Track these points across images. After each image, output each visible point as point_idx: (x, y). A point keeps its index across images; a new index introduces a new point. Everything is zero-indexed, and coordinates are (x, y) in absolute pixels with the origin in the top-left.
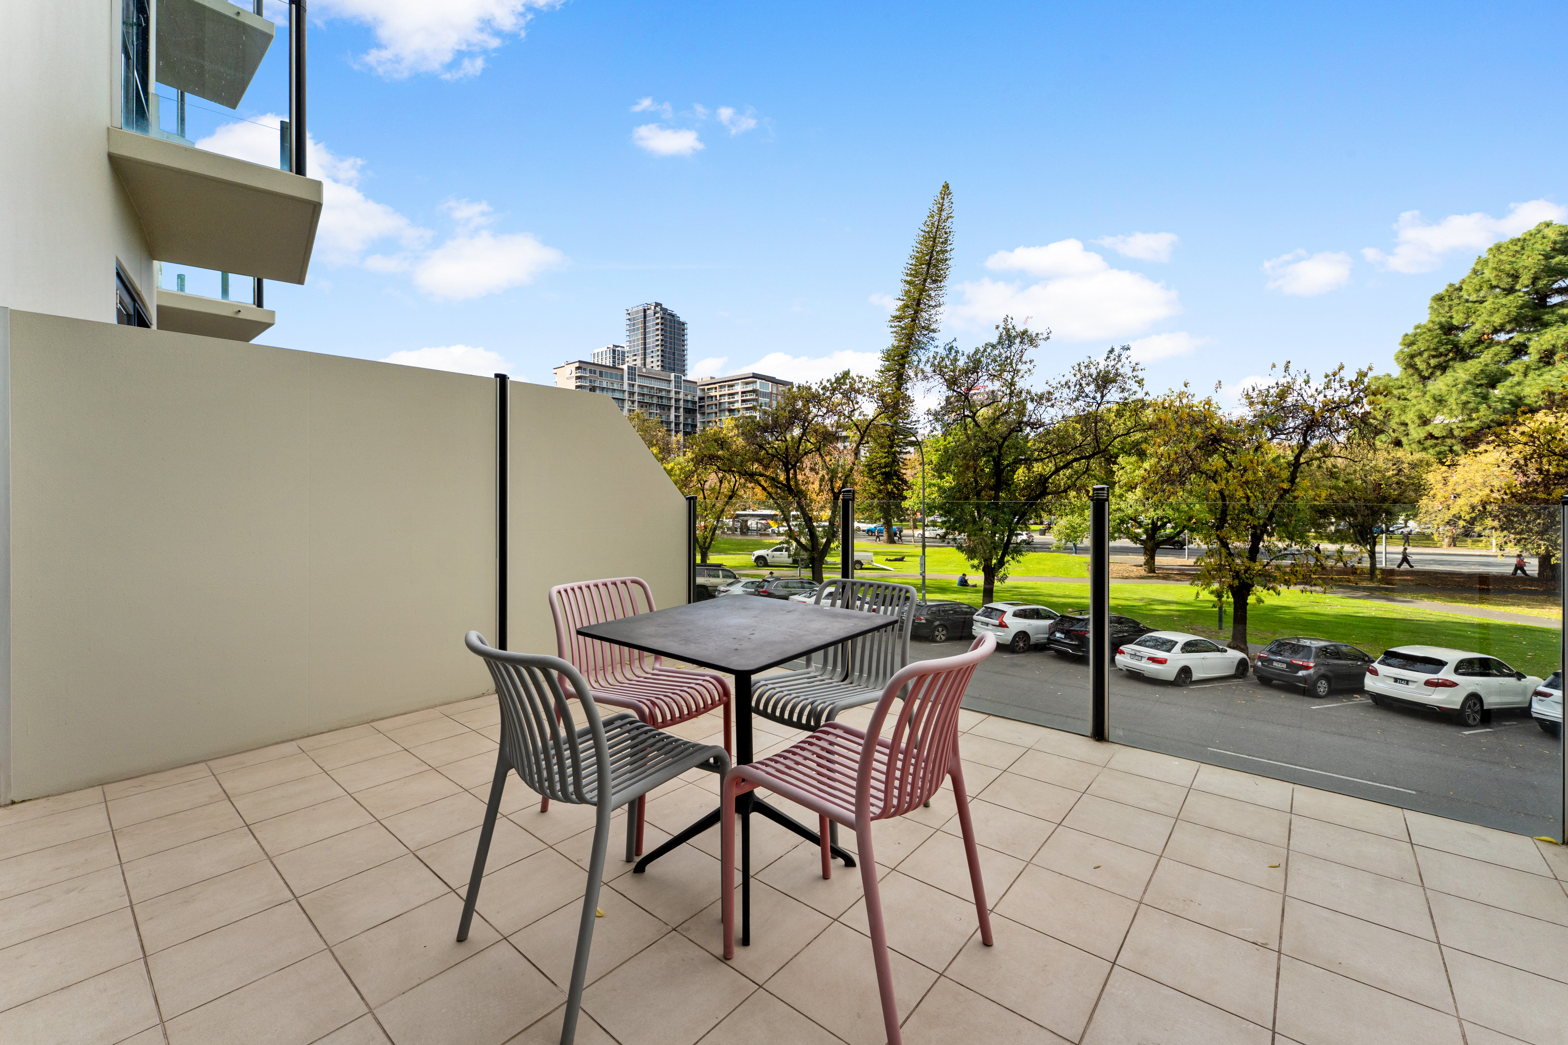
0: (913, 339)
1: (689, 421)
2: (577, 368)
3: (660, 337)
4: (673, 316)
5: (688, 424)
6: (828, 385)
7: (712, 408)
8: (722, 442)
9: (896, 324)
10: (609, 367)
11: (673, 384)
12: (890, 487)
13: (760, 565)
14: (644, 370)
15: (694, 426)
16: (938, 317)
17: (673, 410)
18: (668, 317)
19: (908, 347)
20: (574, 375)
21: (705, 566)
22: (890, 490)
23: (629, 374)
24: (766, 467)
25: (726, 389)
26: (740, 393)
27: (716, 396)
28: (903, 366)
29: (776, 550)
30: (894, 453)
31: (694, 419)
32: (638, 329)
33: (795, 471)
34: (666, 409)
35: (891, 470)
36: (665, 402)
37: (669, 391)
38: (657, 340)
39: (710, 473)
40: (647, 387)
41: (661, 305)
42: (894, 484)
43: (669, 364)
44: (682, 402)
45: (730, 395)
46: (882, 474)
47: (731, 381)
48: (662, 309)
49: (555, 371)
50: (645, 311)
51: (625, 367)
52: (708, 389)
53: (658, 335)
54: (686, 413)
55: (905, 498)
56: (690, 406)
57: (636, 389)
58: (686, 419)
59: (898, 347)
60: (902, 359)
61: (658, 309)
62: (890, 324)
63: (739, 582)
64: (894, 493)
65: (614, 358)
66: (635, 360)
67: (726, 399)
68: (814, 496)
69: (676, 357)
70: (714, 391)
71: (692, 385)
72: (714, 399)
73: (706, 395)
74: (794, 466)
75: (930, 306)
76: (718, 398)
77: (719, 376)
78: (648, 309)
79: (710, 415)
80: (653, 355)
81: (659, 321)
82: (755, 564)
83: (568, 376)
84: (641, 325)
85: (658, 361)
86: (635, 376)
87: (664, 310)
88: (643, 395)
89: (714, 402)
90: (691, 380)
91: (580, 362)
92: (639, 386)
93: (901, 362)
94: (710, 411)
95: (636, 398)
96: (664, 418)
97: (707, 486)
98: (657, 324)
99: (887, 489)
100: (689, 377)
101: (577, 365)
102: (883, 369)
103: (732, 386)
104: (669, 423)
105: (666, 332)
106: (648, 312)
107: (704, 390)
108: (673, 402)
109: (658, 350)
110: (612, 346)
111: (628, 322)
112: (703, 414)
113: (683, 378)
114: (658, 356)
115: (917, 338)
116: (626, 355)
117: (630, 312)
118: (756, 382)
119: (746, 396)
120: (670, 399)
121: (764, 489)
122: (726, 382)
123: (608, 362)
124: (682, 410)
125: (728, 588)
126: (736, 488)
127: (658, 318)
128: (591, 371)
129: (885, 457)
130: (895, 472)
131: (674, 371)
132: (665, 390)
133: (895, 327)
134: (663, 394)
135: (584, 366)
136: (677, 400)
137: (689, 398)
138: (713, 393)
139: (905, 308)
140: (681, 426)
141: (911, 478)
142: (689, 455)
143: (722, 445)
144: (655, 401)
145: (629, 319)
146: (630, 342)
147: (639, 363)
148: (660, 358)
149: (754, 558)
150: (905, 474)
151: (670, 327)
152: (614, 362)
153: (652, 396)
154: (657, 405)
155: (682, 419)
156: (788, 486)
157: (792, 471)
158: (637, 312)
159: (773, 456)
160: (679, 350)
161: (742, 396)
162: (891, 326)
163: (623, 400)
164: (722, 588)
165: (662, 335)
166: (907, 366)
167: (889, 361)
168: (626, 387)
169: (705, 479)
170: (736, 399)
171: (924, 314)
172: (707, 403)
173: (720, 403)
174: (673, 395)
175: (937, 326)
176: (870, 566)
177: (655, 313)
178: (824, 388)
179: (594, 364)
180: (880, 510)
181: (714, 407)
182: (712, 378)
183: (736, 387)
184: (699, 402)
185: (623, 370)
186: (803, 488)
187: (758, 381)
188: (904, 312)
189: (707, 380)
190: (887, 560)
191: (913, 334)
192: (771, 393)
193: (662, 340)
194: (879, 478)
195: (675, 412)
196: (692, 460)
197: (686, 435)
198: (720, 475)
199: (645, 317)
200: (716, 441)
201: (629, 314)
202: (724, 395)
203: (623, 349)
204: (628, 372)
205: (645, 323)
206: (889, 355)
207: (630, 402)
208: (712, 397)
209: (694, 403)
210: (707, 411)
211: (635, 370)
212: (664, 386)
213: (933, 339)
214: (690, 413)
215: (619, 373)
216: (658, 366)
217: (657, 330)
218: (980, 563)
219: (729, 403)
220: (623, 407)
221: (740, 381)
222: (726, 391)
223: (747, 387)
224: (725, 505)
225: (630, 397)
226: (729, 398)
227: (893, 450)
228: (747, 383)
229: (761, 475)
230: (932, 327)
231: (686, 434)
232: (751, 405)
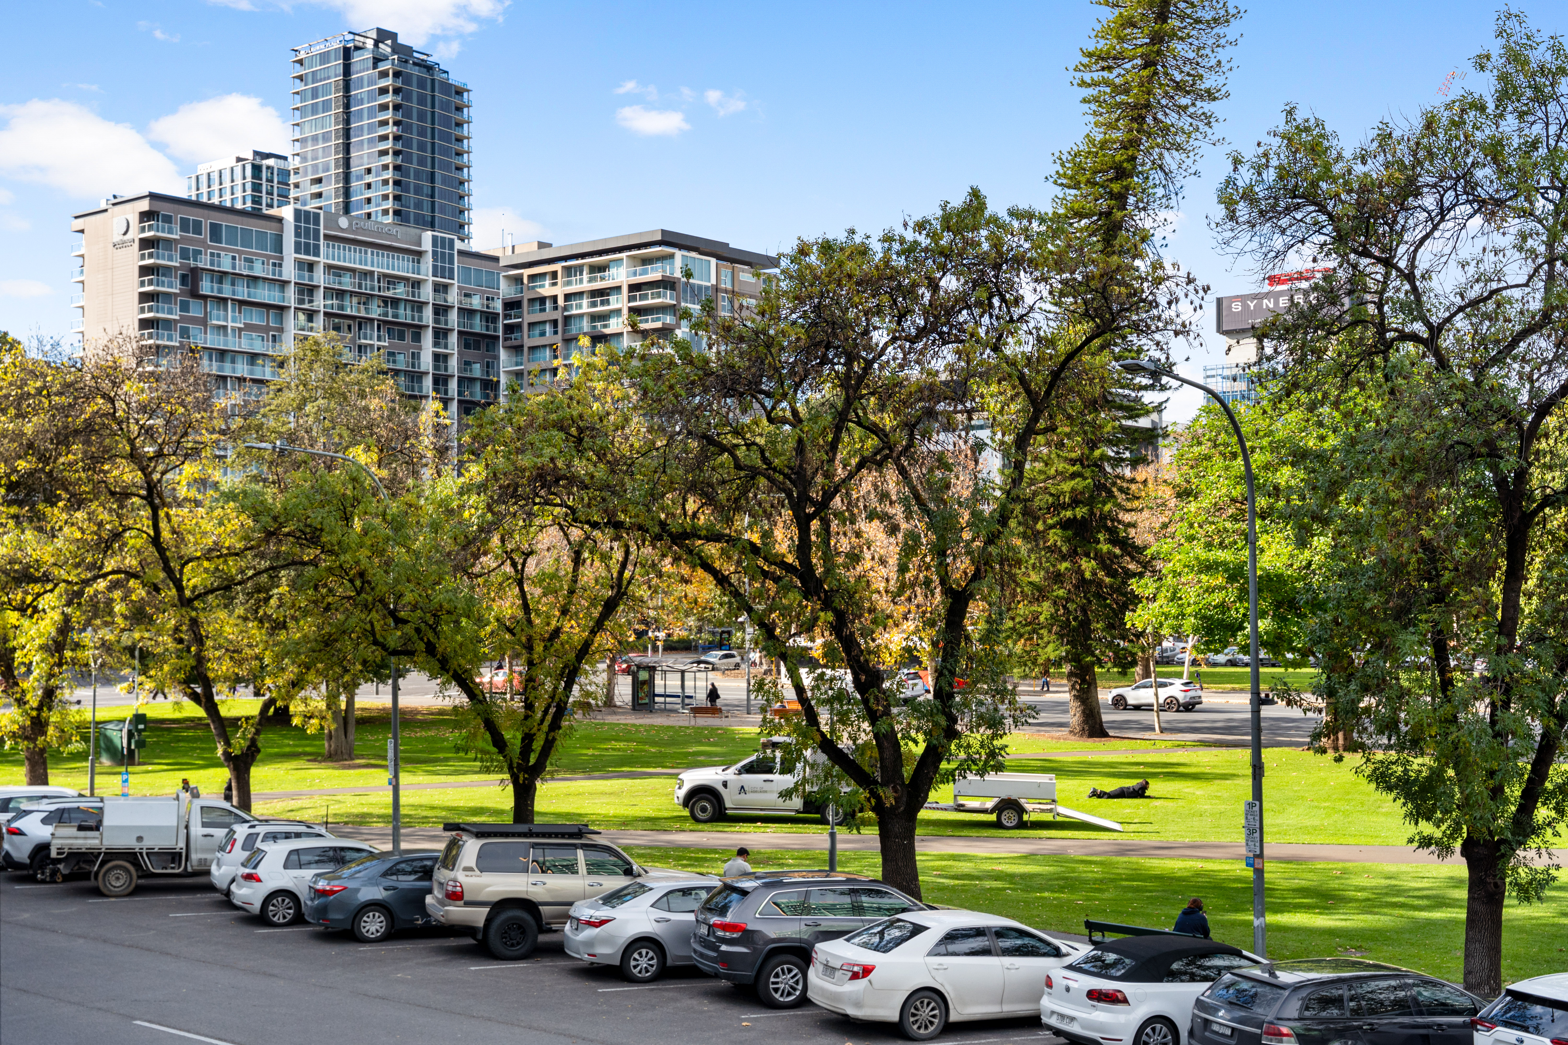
0: (1149, 120)
1: (477, 371)
2: (145, 216)
3: (390, 129)
4: (429, 68)
5: (472, 380)
6: (924, 240)
7: (543, 334)
8: (580, 430)
9: (1097, 76)
10: (242, 213)
11: (428, 262)
12: (1088, 566)
13: (701, 815)
14: (343, 222)
15: (491, 386)
16: (1223, 55)
17: (428, 338)
18: (415, 71)
19: (1134, 143)
20: (135, 234)
21: (530, 834)
22: (1088, 575)
23: (297, 234)
24: (728, 513)
25: (585, 276)
26: (625, 289)
27: (555, 298)
28: (1121, 199)
29: (750, 769)
30: (1097, 465)
31: (490, 366)
32: (326, 106)
33: (826, 524)
34: (408, 336)
35: (1092, 513)
36: (404, 315)
37: (416, 284)
38: (384, 138)
39: (542, 528)
40: (353, 271)
41: (393, 36)
42: (1100, 558)
43: (418, 205)
44: (453, 317)
45: (594, 293)
46: (1065, 525)
47: (600, 253)
48: (397, 48)
49: (79, 224)
50: (347, 53)
51: (287, 213)
52: (532, 278)
53: (384, 123)
54: (467, 346)
55: (1134, 600)
56: (478, 326)
57: (320, 278)
58: (466, 364)
59: (1104, 145)
60: (1117, 178)
61: (385, 48)
62: (1078, 75)
63: (643, 889)
64: (1100, 584)
65: (256, 188)
66: (319, 195)
67: (584, 307)
68: (883, 603)
69: (437, 185)
70: (547, 282)
71: (485, 266)
72: (548, 305)
73: (527, 296)
74: (823, 505)
75: (1198, 21)
76: (561, 302)
77: (562, 243)
78: (357, 48)
79: (538, 354)
80: (369, 179)
81: (388, 82)
82: (686, 813)
83: (118, 238)
84: (334, 95)
85: (385, 197)
86: (317, 238)
87: (404, 52)
88: (340, 294)
89: (549, 314)
90: (483, 251)
91: (153, 196)
92: (329, 267)
93: (1116, 187)
94: (537, 341)
95: (320, 302)
96: (402, 363)
97: (531, 568)
98: (383, 91)
99: (1080, 572)
100: (476, 245)
101: (144, 206)
102: (1061, 211)
103: (602, 268)
104: (416, 377)
105: (408, 114)
106: (357, 58)
107: (518, 280)
108: (428, 314)
109: (385, 167)
110: (250, 156)
111: (300, 87)
112: (517, 349)
113: (458, 245)
114: (385, 182)
115: (1160, 116)
116: (293, 179)
117: (302, 55)
118: (672, 256)
119: (644, 297)
120: (419, 306)
121: (722, 580)
122: (583, 256)
123: (241, 200)
124: (453, 338)
125: (604, 912)
126: (627, 574)
127: (384, 74)
128: (185, 225)
129: (1073, 476)
130: (1104, 517)
131: (432, 226)
132: (407, 279)
133: (1094, 84)
134: (400, 291)
135: (165, 209)
136: (441, 310)
137: (476, 303)
138: (546, 290)
139: (1123, 26)
140: (453, 385)
141: (1150, 538)
142: (475, 471)
143: (579, 440)
144: (376, 312)
145: (301, 78)
146: (302, 141)
147: (332, 201)
148: (390, 189)
149: (682, 793)
150: (1134, 525)
151: (422, 101)
152: (256, 200)
153: (368, 298)
154: (383, 324)
155: (454, 364)
156: (805, 572)
157: (815, 524)
158: (324, 57)
159: (754, 473)
160: (446, 166)
161: (631, 299)
162: (1083, 84)
163: (281, 309)
164: (583, 911)
165: (396, 123)
166: (1131, 200)
167: (1077, 186)
168: (289, 272)
169: (525, 546)
170: (613, 306)
171: (1178, 46)
172: (528, 317)
173: (567, 319)
174: (427, 293)
175: (1221, 80)
176: (1048, 817)
177: (377, 61)
178: (909, 250)
179: (196, 204)
180: (1061, 636)
181: (548, 328)
182: (542, 245)
183: (613, 271)
184: (506, 316)
185: (280, 220)
186: (851, 576)
187: (679, 254)
188: (1122, 39)
189: (528, 251)
190: (1097, 794)
191: (1147, 106)
192: (716, 289)
193: (397, 138)
194: (1054, 537)
195: (436, 344)
196: (481, 488)
197: (467, 412)
198: (576, 533)
199: (347, 70)
200: (560, 426)
201: (301, 62)
202: (580, 294)
203: (281, 164)
204: (297, 228)
205: (347, 87)
206: (1080, 168)
207: (302, 317)
208: (542, 300)
209: (490, 317)
210: (528, 342)
211: (317, 221)
212: (401, 267)
213: (1207, 118)
214: (477, 348)
215: (270, 230)
216: (385, 212)
217: (384, 107)
218: (1456, 829)
219: (594, 317)
220: (281, 330)
221: (623, 255)
222: (584, 283)
223: (645, 272)
224: (593, 632)
225: (301, 302)
226: (594, 304)
227: (1097, 453)
228: (646, 261)
229: (714, 537)
230: (1207, 84)
231: (466, 407)
232: (658, 325)
